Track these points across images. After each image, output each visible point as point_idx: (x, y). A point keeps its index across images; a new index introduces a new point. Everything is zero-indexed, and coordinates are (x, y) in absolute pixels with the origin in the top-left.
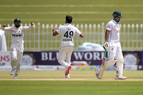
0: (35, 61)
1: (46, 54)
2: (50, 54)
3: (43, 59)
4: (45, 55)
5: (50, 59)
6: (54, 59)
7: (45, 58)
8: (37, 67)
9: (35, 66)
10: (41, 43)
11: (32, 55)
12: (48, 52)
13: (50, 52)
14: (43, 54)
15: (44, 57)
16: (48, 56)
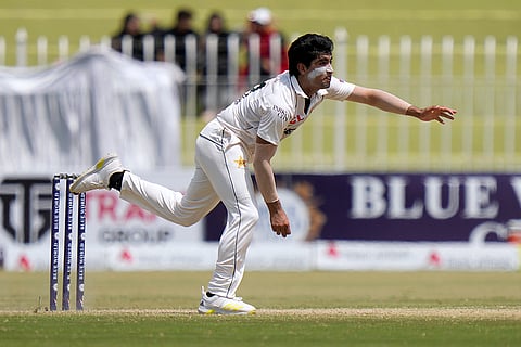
0: (320, 219)
1: (377, 187)
2: (397, 187)
3: (359, 210)
4: (368, 189)
5: (398, 210)
6: (416, 212)
7: (369, 205)
8: (332, 252)
9: (322, 247)
10: (351, 131)
11: (306, 189)
12: (384, 178)
13: (397, 175)
14: (359, 186)
15: (366, 201)
16: (386, 196)
